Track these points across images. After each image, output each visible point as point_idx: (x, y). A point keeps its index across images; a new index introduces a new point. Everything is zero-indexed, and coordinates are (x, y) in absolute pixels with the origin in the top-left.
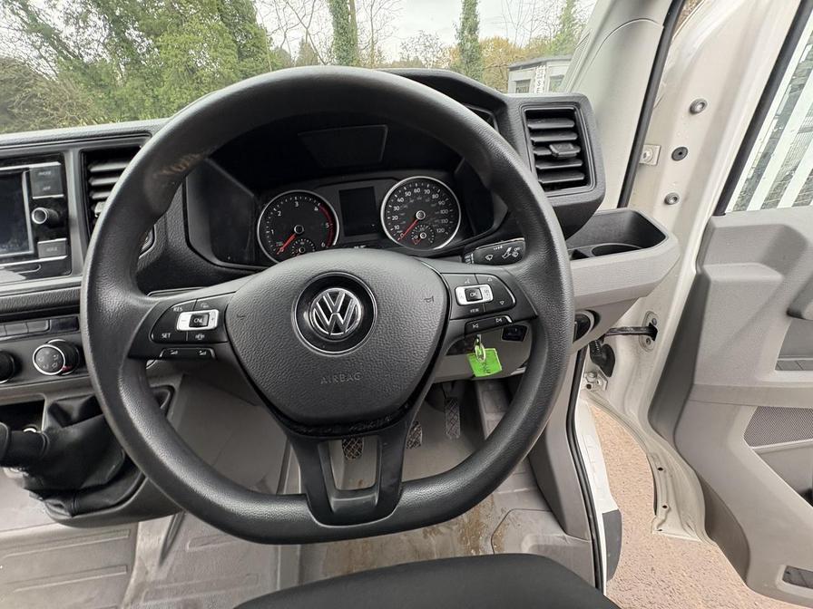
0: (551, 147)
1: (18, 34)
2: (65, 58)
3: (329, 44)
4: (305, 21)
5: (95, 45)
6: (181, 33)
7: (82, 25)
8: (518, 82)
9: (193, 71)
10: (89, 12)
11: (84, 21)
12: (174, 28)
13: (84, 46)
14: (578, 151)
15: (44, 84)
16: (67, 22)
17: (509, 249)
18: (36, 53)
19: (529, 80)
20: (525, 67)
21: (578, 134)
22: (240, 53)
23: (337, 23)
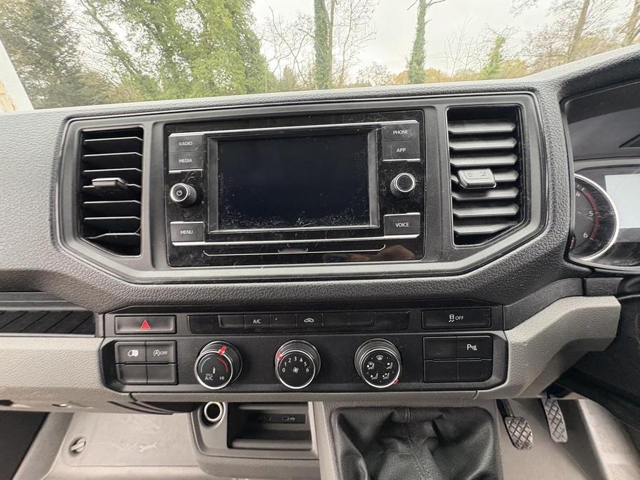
1: (105, 57)
2: (131, 72)
3: (311, 69)
4: (295, 52)
5: (151, 65)
6: (209, 59)
7: (145, 52)
10: (152, 43)
11: (148, 50)
12: (205, 55)
13: (144, 65)
15: (114, 89)
16: (136, 51)
18: (113, 69)
22: (246, 73)
23: (318, 55)
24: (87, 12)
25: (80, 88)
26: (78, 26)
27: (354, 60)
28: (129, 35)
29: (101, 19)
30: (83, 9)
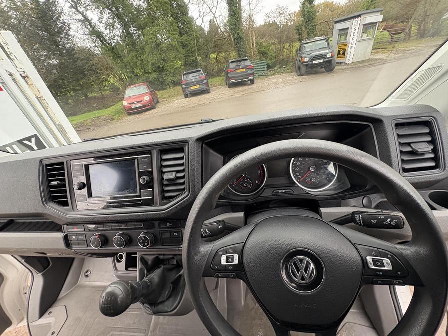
0: (412, 145)
1: (87, 37)
2: (105, 45)
3: (226, 22)
4: (214, 10)
5: (117, 38)
6: (154, 27)
7: (112, 29)
8: (340, 30)
9: (158, 45)
10: (115, 22)
11: (113, 27)
12: (151, 25)
13: (112, 39)
14: (432, 148)
15: (97, 59)
16: (106, 29)
17: (389, 220)
18: (94, 45)
19: (348, 28)
20: (345, 20)
21: (432, 137)
22: (180, 33)
23: (231, 10)
24: (72, 7)
25: (76, 62)
26: (68, 18)
27: (259, 8)
28: (100, 19)
29: (81, 10)
30: (69, 5)
